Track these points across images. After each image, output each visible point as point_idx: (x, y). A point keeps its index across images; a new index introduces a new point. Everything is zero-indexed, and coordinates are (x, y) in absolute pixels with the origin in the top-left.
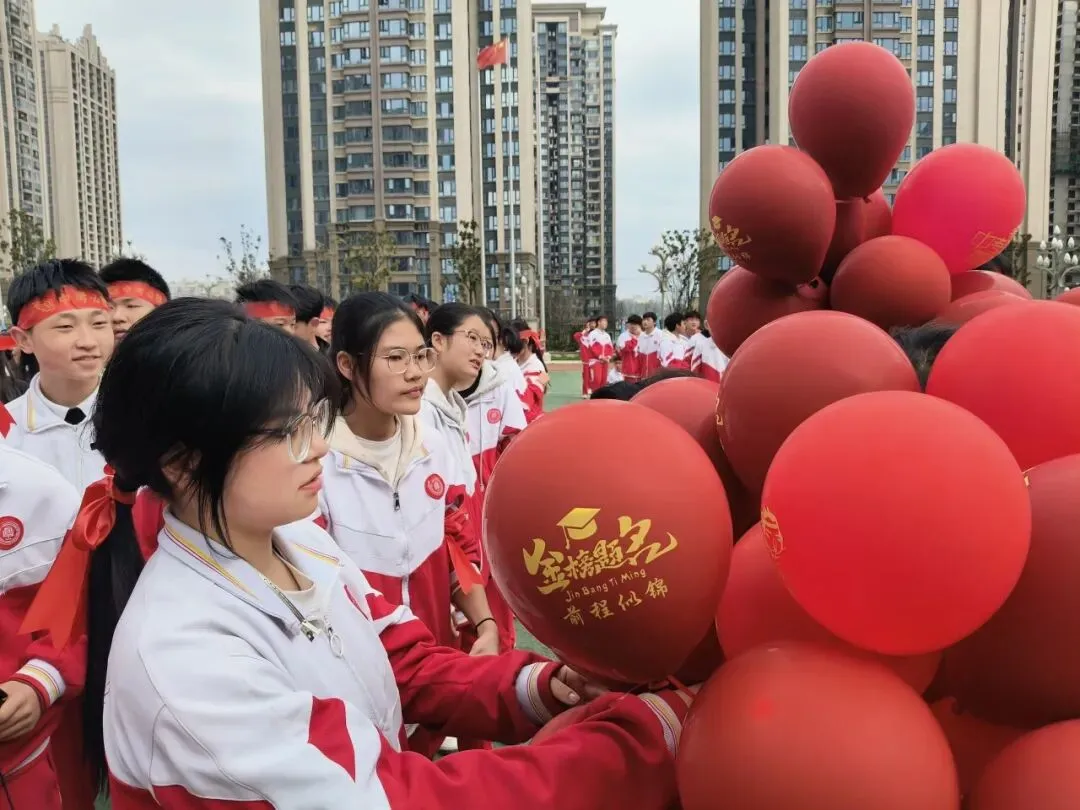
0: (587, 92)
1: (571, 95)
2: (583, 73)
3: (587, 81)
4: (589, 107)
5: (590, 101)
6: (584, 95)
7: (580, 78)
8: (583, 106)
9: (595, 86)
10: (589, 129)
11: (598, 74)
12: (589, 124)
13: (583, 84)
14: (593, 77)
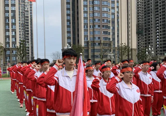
0: (25, 7)
1: (21, 8)
2: (24, 2)
3: (25, 4)
4: (26, 11)
5: (26, 10)
6: (24, 8)
7: (23, 3)
8: (24, 10)
9: (27, 6)
10: (26, 16)
11: (28, 3)
12: (26, 15)
13: (24, 5)
14: (27, 3)
